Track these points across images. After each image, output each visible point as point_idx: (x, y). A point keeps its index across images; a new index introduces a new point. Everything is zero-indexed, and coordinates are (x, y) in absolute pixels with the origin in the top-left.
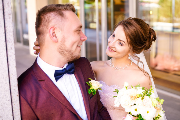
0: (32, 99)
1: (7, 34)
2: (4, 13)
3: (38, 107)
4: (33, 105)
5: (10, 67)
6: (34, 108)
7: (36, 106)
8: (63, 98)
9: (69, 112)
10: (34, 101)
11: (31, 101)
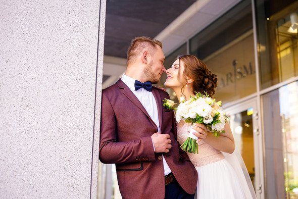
0: (112, 97)
1: (99, 45)
2: (99, 30)
3: (116, 104)
4: (112, 102)
5: (98, 68)
6: (112, 104)
7: (115, 103)
8: (138, 102)
9: (142, 114)
10: (113, 99)
11: (111, 99)
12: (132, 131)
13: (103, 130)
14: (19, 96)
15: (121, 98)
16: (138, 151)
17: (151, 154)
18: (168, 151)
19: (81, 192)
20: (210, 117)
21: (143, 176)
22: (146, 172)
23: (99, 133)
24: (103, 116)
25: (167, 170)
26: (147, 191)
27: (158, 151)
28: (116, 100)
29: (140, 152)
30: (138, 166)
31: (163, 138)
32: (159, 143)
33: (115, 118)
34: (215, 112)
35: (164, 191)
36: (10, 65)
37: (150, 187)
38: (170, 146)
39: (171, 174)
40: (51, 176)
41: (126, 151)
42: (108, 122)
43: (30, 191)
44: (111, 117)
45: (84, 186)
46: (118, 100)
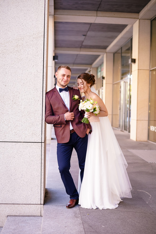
12: (58, 111)
13: (46, 111)
14: (11, 100)
15: (54, 97)
16: (59, 120)
17: (64, 121)
18: (72, 119)
19: (38, 136)
20: (92, 109)
21: (62, 130)
22: (63, 128)
23: (45, 112)
24: (46, 105)
25: (71, 128)
26: (63, 136)
27: (67, 120)
28: (51, 97)
29: (60, 120)
30: (60, 126)
31: (69, 115)
32: (68, 117)
33: (51, 105)
34: (94, 107)
35: (69, 136)
36: (7, 87)
37: (64, 134)
38: (73, 117)
39: (73, 129)
40: (25, 130)
41: (55, 120)
42: (48, 107)
43: (18, 136)
44: (49, 105)
45: (39, 134)
46: (52, 97)
